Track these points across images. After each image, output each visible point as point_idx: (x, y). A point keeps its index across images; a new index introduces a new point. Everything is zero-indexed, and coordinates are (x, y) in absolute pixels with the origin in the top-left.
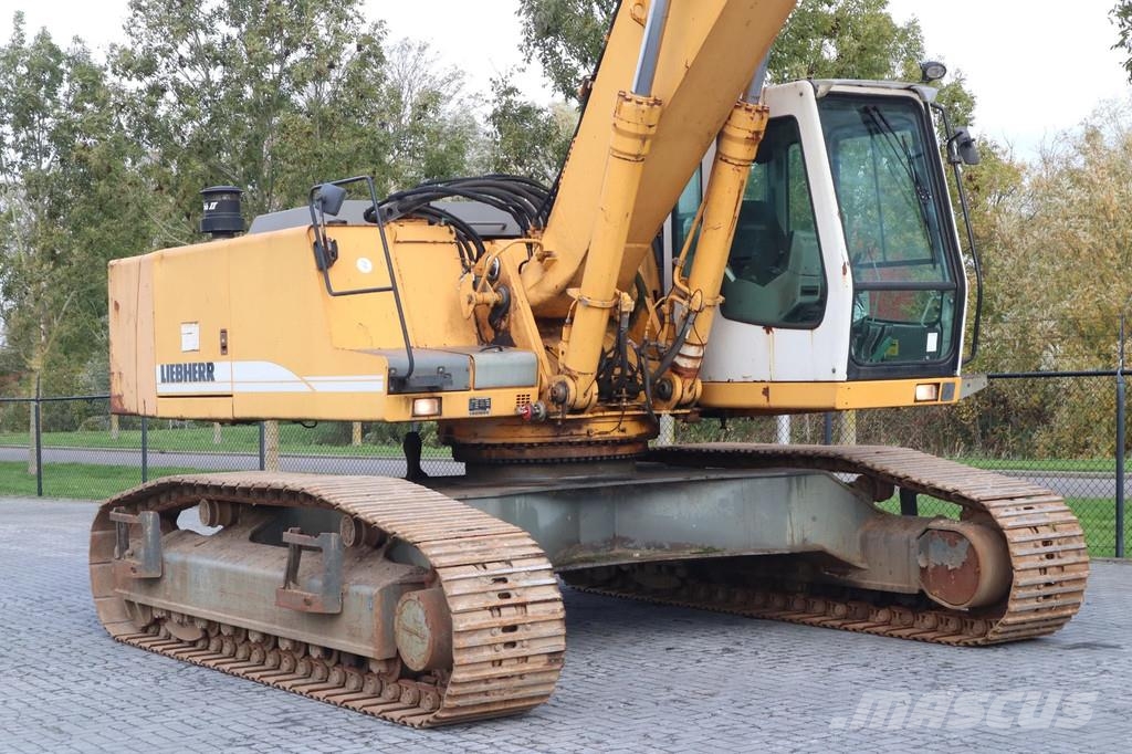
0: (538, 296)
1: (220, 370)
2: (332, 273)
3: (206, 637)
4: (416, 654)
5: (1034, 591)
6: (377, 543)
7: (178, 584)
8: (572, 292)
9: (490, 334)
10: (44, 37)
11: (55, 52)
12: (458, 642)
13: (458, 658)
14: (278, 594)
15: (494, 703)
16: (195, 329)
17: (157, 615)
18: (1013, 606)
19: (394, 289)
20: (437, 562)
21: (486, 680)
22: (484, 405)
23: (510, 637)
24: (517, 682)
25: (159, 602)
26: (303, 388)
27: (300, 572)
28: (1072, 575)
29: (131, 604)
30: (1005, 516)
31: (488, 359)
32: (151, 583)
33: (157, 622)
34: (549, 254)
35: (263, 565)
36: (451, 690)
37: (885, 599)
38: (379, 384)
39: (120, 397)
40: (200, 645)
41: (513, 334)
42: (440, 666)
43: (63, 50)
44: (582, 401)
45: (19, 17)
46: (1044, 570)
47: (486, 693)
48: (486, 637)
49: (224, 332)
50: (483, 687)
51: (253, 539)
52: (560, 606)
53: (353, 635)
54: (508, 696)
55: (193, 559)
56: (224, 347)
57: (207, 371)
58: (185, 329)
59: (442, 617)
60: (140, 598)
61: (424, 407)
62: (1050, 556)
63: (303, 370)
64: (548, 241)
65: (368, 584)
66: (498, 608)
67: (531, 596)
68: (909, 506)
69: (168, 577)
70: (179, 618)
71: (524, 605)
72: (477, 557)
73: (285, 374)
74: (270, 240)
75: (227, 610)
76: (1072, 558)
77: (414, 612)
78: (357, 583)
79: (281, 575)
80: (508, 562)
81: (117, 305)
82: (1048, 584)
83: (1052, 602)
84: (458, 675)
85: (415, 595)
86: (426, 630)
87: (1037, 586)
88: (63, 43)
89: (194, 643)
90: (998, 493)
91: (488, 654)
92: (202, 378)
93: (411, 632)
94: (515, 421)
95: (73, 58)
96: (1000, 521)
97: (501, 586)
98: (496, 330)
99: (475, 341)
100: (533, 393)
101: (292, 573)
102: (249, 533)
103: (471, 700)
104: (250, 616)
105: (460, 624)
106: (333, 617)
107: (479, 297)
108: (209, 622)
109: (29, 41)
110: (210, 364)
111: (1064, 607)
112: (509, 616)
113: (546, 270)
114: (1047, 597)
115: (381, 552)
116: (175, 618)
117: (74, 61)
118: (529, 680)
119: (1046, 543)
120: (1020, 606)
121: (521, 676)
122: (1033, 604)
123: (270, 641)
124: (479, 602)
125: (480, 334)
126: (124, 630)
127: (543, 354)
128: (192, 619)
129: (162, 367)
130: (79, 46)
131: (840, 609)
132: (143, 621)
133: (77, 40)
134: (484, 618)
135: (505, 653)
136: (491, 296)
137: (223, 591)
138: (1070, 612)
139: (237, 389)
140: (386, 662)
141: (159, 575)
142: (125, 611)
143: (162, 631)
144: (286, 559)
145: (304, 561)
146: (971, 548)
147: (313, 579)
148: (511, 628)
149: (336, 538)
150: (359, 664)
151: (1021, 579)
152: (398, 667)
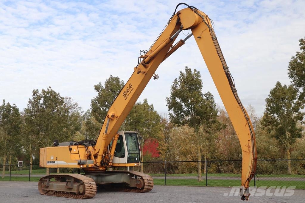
0: (94, 154)
1: (56, 162)
2: (71, 151)
3: (54, 193)
4: (81, 191)
6: (77, 180)
8: (98, 154)
9: (88, 158)
10: (8, 104)
11: (10, 107)
12: (86, 190)
13: (86, 191)
14: (65, 187)
15: (89, 196)
16: (53, 157)
17: (48, 191)
18: (145, 188)
19: (79, 153)
20: (84, 182)
21: (88, 194)
22: (88, 166)
25: (48, 189)
26: (67, 164)
28: (152, 185)
29: (44, 190)
30: (144, 178)
31: (88, 161)
32: (47, 187)
33: (47, 192)
34: (95, 149)
35: (63, 184)
36: (85, 195)
37: (133, 188)
38: (77, 164)
39: (41, 165)
41: (91, 158)
42: (84, 192)
43: (12, 106)
44: (99, 166)
45: (4, 101)
46: (148, 184)
48: (89, 189)
49: (57, 158)
51: (61, 181)
52: (96, 186)
53: (74, 191)
54: (91, 196)
55: (53, 184)
56: (57, 159)
57: (54, 162)
58: (51, 157)
59: (84, 187)
60: (45, 189)
61: (81, 166)
62: (149, 182)
63: (67, 162)
64: (95, 148)
65: (76, 185)
67: (93, 185)
68: (136, 178)
69: (50, 187)
71: (92, 186)
72: (88, 181)
75: (58, 189)
76: (152, 183)
77: (81, 187)
79: (66, 185)
80: (91, 182)
81: (41, 154)
82: (149, 185)
84: (86, 193)
85: (81, 185)
86: (82, 189)
88: (12, 105)
89: (52, 194)
90: (144, 176)
91: (89, 191)
92: (53, 163)
94: (91, 168)
95: (13, 107)
97: (90, 184)
98: (89, 158)
100: (93, 165)
101: (67, 185)
103: (87, 196)
104: (61, 190)
105: (86, 188)
106: (72, 189)
107: (88, 154)
108: (55, 191)
109: (6, 105)
110: (55, 161)
111: (151, 188)
112: (91, 187)
113: (95, 151)
114: (149, 187)
116: (50, 191)
117: (14, 108)
118: (93, 194)
119: (149, 181)
120: (146, 188)
121: (92, 193)
122: (147, 188)
123: (63, 192)
125: (87, 158)
126: (43, 193)
127: (94, 160)
128: (53, 191)
129: (48, 161)
130: (14, 105)
131: (128, 190)
132: (46, 192)
133: (14, 104)
134: (88, 187)
135: (91, 191)
136: (89, 154)
137: (57, 187)
139: (58, 164)
140: (78, 193)
141: (48, 186)
142: (43, 191)
143: (48, 193)
144: (66, 183)
145: (68, 183)
146: (141, 182)
147: (69, 185)
148: (91, 189)
149: (72, 180)
150: (74, 194)
151: (146, 185)
152: (79, 194)
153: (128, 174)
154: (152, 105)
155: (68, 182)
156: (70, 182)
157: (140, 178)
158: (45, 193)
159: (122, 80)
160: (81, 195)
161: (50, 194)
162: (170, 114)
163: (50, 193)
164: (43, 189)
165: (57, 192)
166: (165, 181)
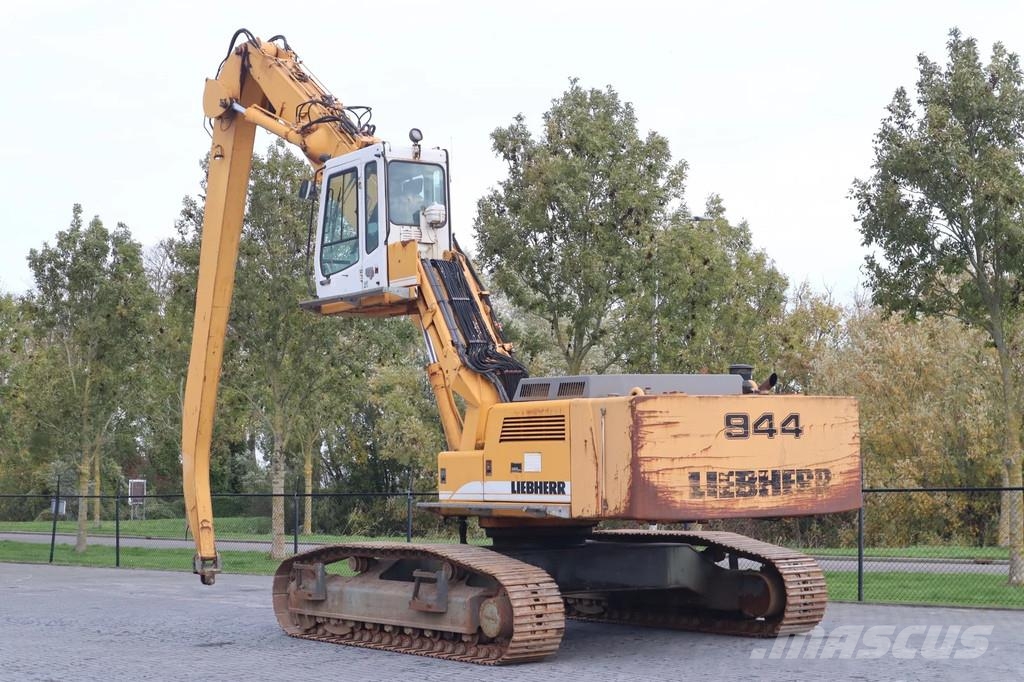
3: (353, 633)
4: (491, 628)
5: (798, 608)
6: (466, 575)
7: (336, 603)
10: (96, 223)
11: (104, 234)
12: (516, 621)
13: (516, 629)
14: (410, 603)
15: (530, 653)
17: (319, 621)
18: (787, 615)
20: (505, 583)
21: (528, 641)
23: (540, 620)
24: (542, 642)
25: (322, 613)
27: (420, 592)
28: (818, 600)
29: (301, 616)
30: (783, 568)
32: (317, 603)
33: (317, 625)
35: (398, 592)
36: (512, 645)
37: (721, 614)
40: (348, 637)
42: (507, 633)
43: (110, 231)
45: (77, 209)
46: (803, 596)
47: (527, 647)
48: (529, 620)
50: (526, 644)
51: (381, 577)
52: (562, 606)
53: (453, 623)
54: (537, 649)
55: (347, 589)
59: (508, 610)
60: (308, 611)
62: (806, 589)
65: (461, 598)
66: (534, 606)
67: (549, 600)
68: (734, 564)
69: (329, 599)
70: (336, 622)
71: (546, 605)
72: (523, 582)
75: (370, 615)
76: (818, 591)
77: (491, 609)
78: (455, 596)
79: (411, 595)
80: (537, 584)
82: (805, 604)
83: (808, 614)
84: (516, 637)
85: (491, 600)
86: (498, 617)
87: (799, 605)
88: (110, 227)
89: (343, 636)
90: (780, 556)
91: (529, 628)
93: (489, 618)
95: (118, 238)
96: (781, 571)
97: (535, 595)
101: (416, 594)
102: (378, 575)
103: (521, 650)
104: (385, 617)
105: (517, 613)
106: (442, 614)
108: (356, 622)
109: (85, 227)
111: (814, 616)
112: (539, 610)
114: (805, 611)
115: (463, 582)
116: (333, 622)
117: (118, 241)
118: (547, 641)
119: (804, 582)
121: (544, 640)
122: (797, 614)
123: (400, 630)
124: (525, 603)
126: (296, 631)
128: (345, 621)
130: (122, 229)
131: (696, 622)
132: (309, 624)
133: (121, 225)
134: (527, 610)
135: (537, 627)
137: (368, 606)
138: (817, 619)
140: (472, 635)
141: (324, 598)
142: (296, 621)
143: (320, 631)
144: (411, 586)
145: (423, 587)
146: (766, 584)
147: (429, 595)
148: (540, 616)
149: (444, 574)
150: (456, 638)
151: (791, 601)
152: (480, 638)
153: (701, 549)
154: (744, 227)
155: (422, 580)
156: (434, 581)
157: (757, 566)
158: (307, 631)
159: (627, 105)
160: (490, 646)
161: (333, 635)
162: (871, 264)
163: (330, 629)
164: (298, 610)
165: (387, 629)
166: (860, 583)
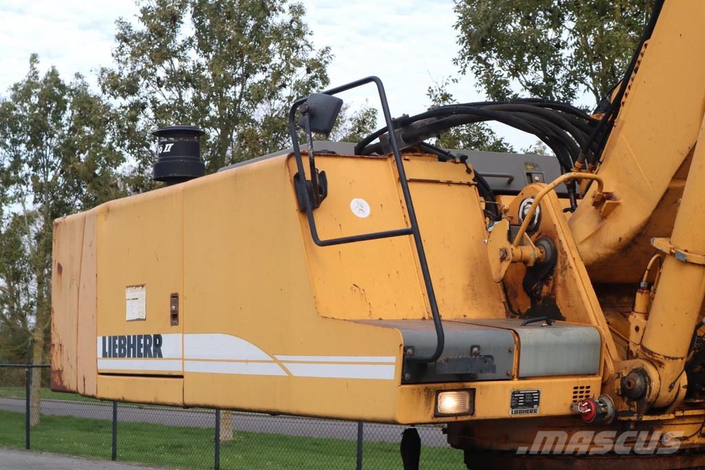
0: (597, 251)
1: (171, 343)
2: (319, 216)
8: (659, 243)
9: (524, 303)
10: (53, 74)
11: (62, 87)
16: (141, 293)
19: (413, 231)
22: (531, 400)
26: (275, 370)
31: (532, 334)
34: (609, 196)
39: (60, 372)
41: (561, 302)
43: (67, 84)
49: (175, 297)
56: (175, 316)
57: (153, 346)
58: (130, 293)
61: (450, 403)
63: (274, 345)
64: (609, 176)
73: (255, 352)
74: (235, 177)
81: (60, 268)
92: (147, 354)
94: (570, 422)
95: (75, 90)
98: (533, 296)
99: (502, 312)
100: (595, 383)
107: (516, 251)
110: (158, 337)
125: (509, 304)
127: (606, 333)
129: (104, 339)
130: (79, 81)
133: (78, 76)
136: (531, 251)
139: (190, 368)
